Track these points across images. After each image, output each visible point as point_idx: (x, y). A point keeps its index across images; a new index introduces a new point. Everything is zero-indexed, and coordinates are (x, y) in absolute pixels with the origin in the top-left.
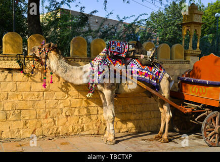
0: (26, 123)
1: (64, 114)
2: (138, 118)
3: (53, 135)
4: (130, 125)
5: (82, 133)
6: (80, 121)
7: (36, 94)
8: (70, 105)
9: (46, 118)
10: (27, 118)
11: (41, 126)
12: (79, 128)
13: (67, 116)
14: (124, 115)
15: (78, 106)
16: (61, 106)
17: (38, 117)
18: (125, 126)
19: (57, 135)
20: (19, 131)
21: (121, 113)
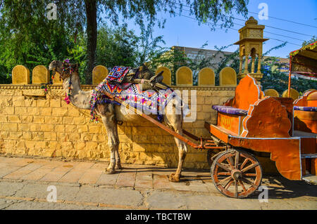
0: (47, 144)
1: (82, 139)
2: (167, 151)
3: (72, 158)
4: (157, 158)
5: (101, 160)
6: (99, 147)
7: (56, 118)
8: (88, 131)
9: (65, 141)
10: (49, 139)
11: (61, 148)
12: (97, 154)
13: (85, 141)
14: (149, 146)
15: (96, 132)
16: (80, 131)
17: (58, 139)
18: (150, 158)
19: (75, 158)
20: (42, 150)
21: (146, 144)
